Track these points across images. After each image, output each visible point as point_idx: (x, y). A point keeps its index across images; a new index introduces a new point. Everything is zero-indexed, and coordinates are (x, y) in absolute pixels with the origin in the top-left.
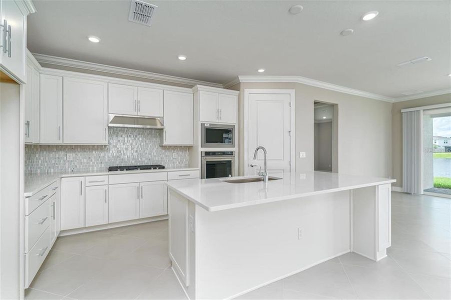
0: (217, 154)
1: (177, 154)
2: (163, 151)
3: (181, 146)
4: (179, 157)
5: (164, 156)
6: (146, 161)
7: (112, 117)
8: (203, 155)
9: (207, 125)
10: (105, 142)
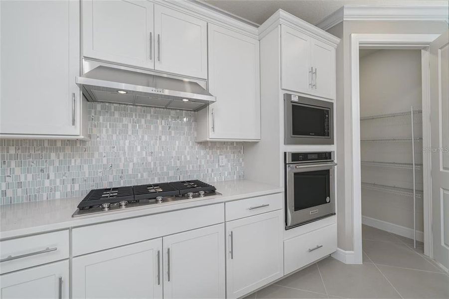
0: (309, 157)
1: (226, 157)
2: (202, 152)
3: (232, 143)
4: (229, 164)
5: (203, 161)
6: (171, 174)
7: (87, 67)
8: (289, 160)
9: (295, 99)
10: (76, 131)
